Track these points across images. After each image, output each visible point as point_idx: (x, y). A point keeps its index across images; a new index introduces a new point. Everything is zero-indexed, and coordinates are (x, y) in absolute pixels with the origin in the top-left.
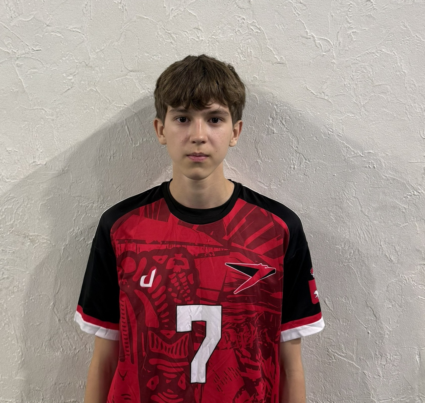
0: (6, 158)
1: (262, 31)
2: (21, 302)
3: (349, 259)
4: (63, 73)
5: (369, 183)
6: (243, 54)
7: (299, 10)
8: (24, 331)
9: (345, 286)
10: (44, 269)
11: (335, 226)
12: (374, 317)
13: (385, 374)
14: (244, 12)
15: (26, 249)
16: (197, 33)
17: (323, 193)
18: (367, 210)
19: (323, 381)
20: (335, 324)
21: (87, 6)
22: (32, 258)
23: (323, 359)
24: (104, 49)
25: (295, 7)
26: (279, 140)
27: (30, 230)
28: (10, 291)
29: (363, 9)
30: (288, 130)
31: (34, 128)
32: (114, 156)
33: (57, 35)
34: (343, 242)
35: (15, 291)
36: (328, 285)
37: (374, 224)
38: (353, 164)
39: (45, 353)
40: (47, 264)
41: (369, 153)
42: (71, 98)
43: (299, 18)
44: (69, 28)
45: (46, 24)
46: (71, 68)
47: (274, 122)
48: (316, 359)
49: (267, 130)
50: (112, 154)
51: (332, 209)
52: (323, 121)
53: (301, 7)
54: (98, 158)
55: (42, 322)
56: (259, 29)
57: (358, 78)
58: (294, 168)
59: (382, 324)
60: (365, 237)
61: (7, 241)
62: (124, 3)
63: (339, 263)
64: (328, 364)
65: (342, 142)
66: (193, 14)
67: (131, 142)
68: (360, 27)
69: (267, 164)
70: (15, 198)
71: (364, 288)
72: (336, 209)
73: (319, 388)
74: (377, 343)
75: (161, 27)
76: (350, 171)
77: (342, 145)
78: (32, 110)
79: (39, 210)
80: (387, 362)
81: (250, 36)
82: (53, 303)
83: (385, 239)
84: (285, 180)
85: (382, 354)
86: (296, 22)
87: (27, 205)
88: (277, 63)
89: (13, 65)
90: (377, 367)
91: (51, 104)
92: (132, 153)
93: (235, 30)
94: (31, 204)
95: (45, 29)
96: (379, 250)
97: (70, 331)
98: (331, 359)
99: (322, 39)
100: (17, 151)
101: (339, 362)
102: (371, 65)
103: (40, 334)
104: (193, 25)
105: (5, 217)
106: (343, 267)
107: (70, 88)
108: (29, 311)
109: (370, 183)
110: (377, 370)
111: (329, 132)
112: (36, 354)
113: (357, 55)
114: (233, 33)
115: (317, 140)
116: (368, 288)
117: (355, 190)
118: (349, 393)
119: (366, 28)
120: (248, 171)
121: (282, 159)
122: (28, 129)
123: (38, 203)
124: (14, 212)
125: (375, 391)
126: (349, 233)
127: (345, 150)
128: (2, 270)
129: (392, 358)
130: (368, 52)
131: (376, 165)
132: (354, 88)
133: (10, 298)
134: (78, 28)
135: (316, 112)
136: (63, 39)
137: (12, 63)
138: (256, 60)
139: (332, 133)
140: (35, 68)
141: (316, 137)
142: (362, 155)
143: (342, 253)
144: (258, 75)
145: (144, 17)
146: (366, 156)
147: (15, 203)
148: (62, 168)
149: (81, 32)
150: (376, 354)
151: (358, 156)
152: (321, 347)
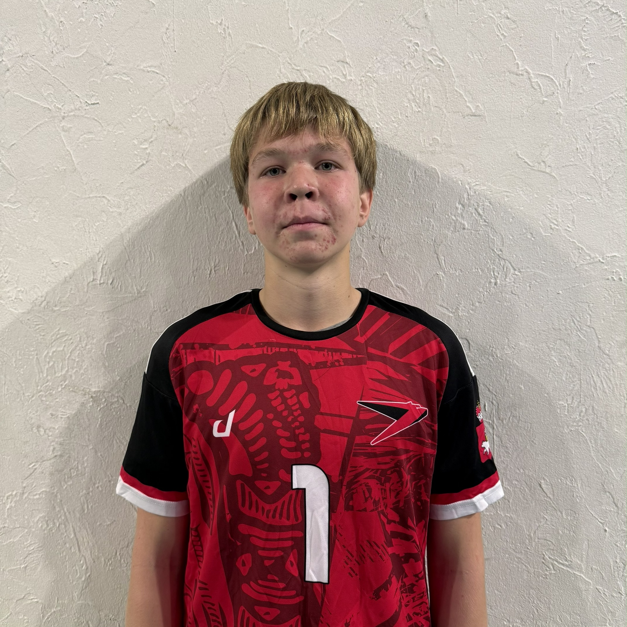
0: (51, 275)
1: (446, 64)
2: (82, 492)
3: (579, 421)
4: (134, 139)
5: (611, 303)
6: (416, 102)
7: (505, 29)
8: (88, 533)
9: (572, 462)
10: (115, 442)
11: (559, 372)
12: (614, 507)
14: (417, 33)
15: (87, 412)
16: (343, 69)
17: (541, 321)
18: (608, 346)
19: (535, 602)
20: (555, 518)
21: (168, 31)
22: (96, 426)
23: (536, 570)
24: (196, 99)
25: (498, 24)
26: (473, 239)
27: (91, 384)
28: (65, 475)
29: (606, 27)
30: (486, 224)
31: (92, 227)
32: (216, 270)
33: (123, 78)
34: (570, 395)
35: (73, 475)
36: (545, 460)
37: (618, 367)
38: (587, 275)
39: (121, 565)
40: (119, 434)
41: (613, 256)
42: (146, 178)
43: (505, 42)
44: (142, 67)
45: (105, 62)
46: (145, 131)
47: (465, 211)
48: (526, 571)
49: (453, 224)
50: (214, 267)
51: (554, 346)
52: (543, 208)
53: (508, 24)
54: (192, 274)
55: (115, 521)
56: (442, 60)
57: (597, 137)
58: (496, 284)
60: (603, 386)
61: (57, 400)
62: (227, 25)
63: (563, 427)
64: (544, 576)
65: (571, 240)
66: (337, 38)
67: (242, 247)
68: (601, 56)
69: (452, 278)
70: (67, 335)
71: (600, 465)
72: (561, 346)
73: (530, 612)
74: (619, 545)
75: (284, 61)
76: (584, 286)
77: (572, 246)
78: (89, 200)
79: (104, 352)
81: (428, 73)
84: (481, 303)
86: (500, 48)
87: (86, 345)
88: (471, 116)
89: (57, 128)
90: (617, 580)
91: (117, 189)
92: (244, 265)
93: (403, 62)
94: (91, 344)
95: (104, 70)
98: (548, 569)
99: (542, 75)
100: (67, 264)
101: (560, 574)
102: (619, 117)
103: (113, 538)
104: (336, 57)
105: (53, 365)
106: (569, 433)
107: (145, 162)
108: (95, 504)
109: (613, 304)
110: (618, 585)
111: (552, 224)
112: (108, 567)
113: (596, 101)
114: (401, 68)
115: (533, 239)
116: (606, 463)
117: (590, 315)
118: (574, 619)
119: (610, 58)
120: (423, 289)
121: (477, 269)
122: (83, 229)
123: (102, 342)
124: (67, 357)
125: (613, 614)
126: (579, 382)
127: (576, 253)
128: (52, 444)
130: (614, 97)
131: (624, 275)
132: (591, 154)
133: (66, 486)
134: (155, 67)
135: (531, 194)
136: (132, 84)
137: (56, 125)
138: (437, 111)
139: (556, 227)
140: (91, 133)
141: (532, 234)
142: (602, 261)
143: (568, 412)
144: (440, 136)
145: (257, 44)
146: (608, 262)
147: (67, 344)
148: (137, 289)
149: (160, 73)
150: (616, 562)
151: (596, 262)
152: (533, 552)
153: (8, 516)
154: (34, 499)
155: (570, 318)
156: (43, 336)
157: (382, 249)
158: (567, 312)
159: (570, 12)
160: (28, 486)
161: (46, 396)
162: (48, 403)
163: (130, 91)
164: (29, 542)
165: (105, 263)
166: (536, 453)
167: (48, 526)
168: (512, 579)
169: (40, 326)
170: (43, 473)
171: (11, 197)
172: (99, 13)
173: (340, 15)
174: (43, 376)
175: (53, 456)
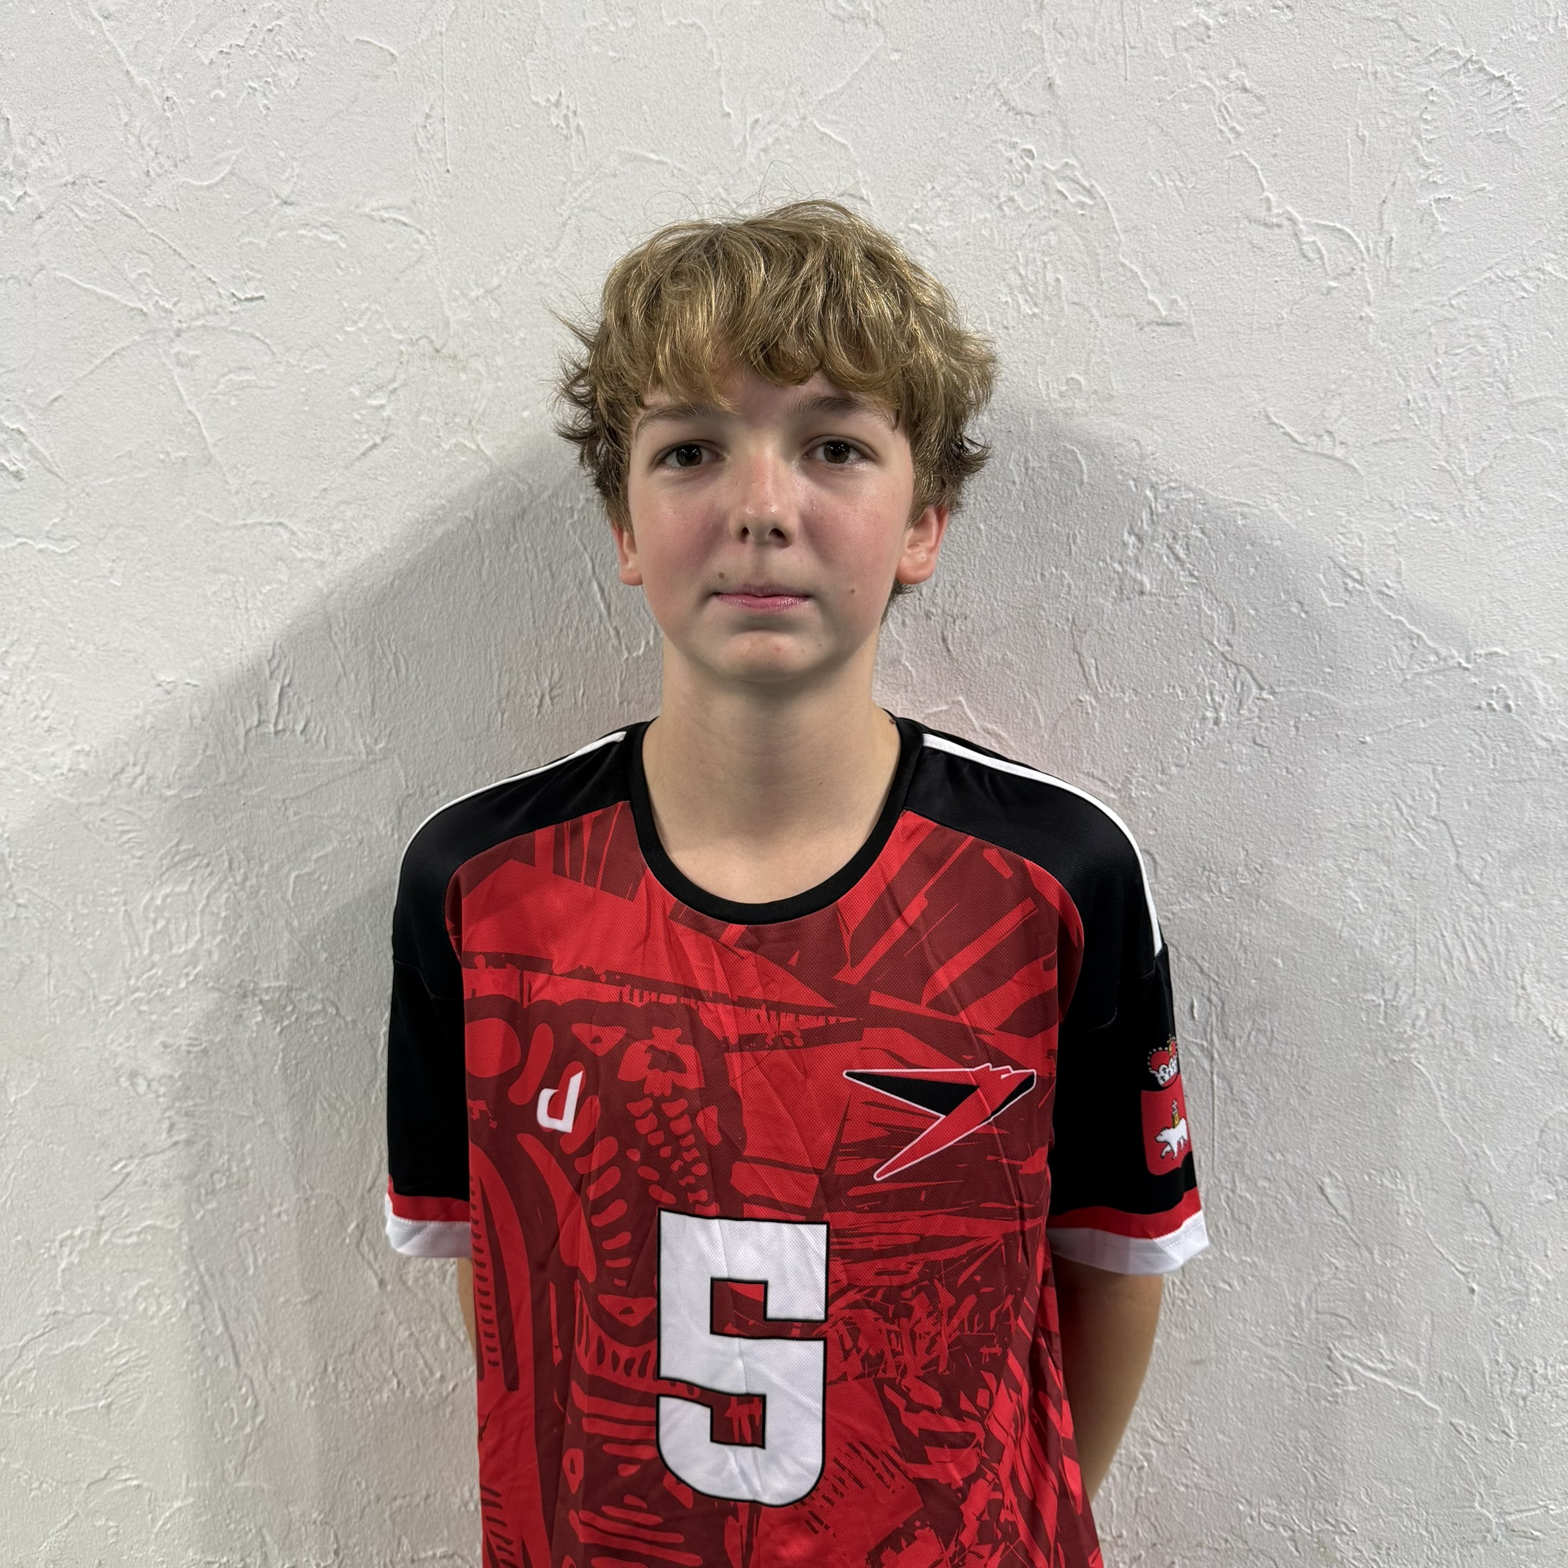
0: (156, 712)
1: (1099, 200)
2: (242, 1226)
3: (1411, 1039)
4: (351, 385)
5: (1487, 765)
6: (1029, 293)
7: (1239, 116)
8: (256, 1323)
9: (1395, 1134)
11: (1364, 925)
12: (1493, 1235)
13: (1525, 1426)
14: (1030, 125)
15: (250, 1037)
17: (1322, 808)
18: (1479, 863)
19: (1311, 1459)
20: (1355, 1264)
21: (430, 121)
22: (272, 1070)
23: (1313, 1385)
24: (500, 286)
25: (1222, 103)
26: (1163, 617)
27: (259, 972)
28: (199, 1186)
29: (1476, 111)
30: (1195, 581)
31: (254, 596)
32: (555, 696)
33: (323, 236)
34: (1390, 979)
35: (218, 1187)
36: (1334, 1131)
37: (1502, 913)
38: (1432, 700)
39: (338, 1395)
40: (328, 1089)
41: (1491, 654)
42: (384, 479)
43: (1237, 147)
44: (367, 210)
45: (277, 197)
46: (378, 364)
47: (1144, 551)
48: (1289, 1387)
49: (1117, 582)
50: (549, 689)
51: (1353, 865)
52: (1328, 543)
53: (1246, 104)
54: (496, 705)
55: (321, 1292)
56: (1089, 192)
57: (1455, 374)
58: (1217, 722)
59: (1518, 1257)
60: (1468, 958)
62: (572, 106)
63: (1375, 1054)
64: (1330, 1399)
65: (1394, 617)
66: (837, 138)
67: (614, 641)
68: (1464, 181)
69: (1116, 708)
70: (198, 855)
71: (1460, 1140)
72: (1369, 865)
73: (1298, 1481)
74: (1502, 1323)
75: (712, 195)
76: (1422, 725)
77: (1396, 631)
78: (244, 531)
79: (289, 896)
80: (1532, 1384)
81: (1054, 222)
82: (357, 1226)
83: (1540, 963)
84: (1182, 767)
85: (1519, 1361)
86: (1226, 162)
87: (246, 878)
88: (1158, 324)
89: (164, 359)
90: (1499, 1404)
91: (312, 504)
92: (622, 684)
93: (997, 197)
94: (257, 876)
95: (276, 216)
96: (1517, 1005)
97: (421, 1319)
98: (1339, 1382)
99: (1326, 227)
100: (195, 685)
101: (1369, 1393)
102: (1506, 326)
103: (317, 1333)
104: (836, 183)
105: (166, 926)
106: (1387, 1066)
107: (378, 440)
108: (272, 1254)
109: (1492, 766)
110: (1501, 1414)
111: (1349, 581)
112: (306, 1402)
113: (1454, 288)
114: (990, 211)
115: (1303, 615)
116: (1473, 1136)
117: (1436, 792)
118: (1400, 1495)
119: (1485, 184)
120: (1046, 737)
121: (1174, 687)
122: (232, 601)
123: (285, 871)
124: (199, 908)
125: (1490, 1482)
126: (1411, 949)
127: (1405, 647)
128: (167, 1114)
129: (1550, 1372)
130: (1493, 277)
131: (1516, 698)
132: (1441, 414)
133: (202, 1213)
134: (400, 209)
135: (1300, 509)
136: (342, 250)
137: (160, 350)
138: (1078, 314)
139: (1358, 586)
140: (246, 369)
141: (1301, 604)
142: (1464, 664)
143: (1385, 1019)
144: (1086, 373)
145: (647, 154)
146: (1479, 668)
147: (198, 877)
148: (365, 743)
149: (413, 224)
150: (1497, 1362)
151: (1451, 668)
152: (1305, 1342)
153: (63, 1287)
154: (125, 1246)
155: (1390, 800)
156: (140, 858)
157: (949, 642)
158: (1382, 785)
159: (1393, 76)
160: (110, 1215)
161: (149, 1001)
162: (154, 1017)
163: (339, 266)
164: (115, 1346)
165: (286, 682)
166: (1311, 1114)
167: (160, 1308)
168: (1256, 1407)
169: (131, 835)
170: (145, 1183)
171: (55, 525)
172: (259, 78)
173: (844, 82)
174: (141, 953)
175: (169, 1142)
